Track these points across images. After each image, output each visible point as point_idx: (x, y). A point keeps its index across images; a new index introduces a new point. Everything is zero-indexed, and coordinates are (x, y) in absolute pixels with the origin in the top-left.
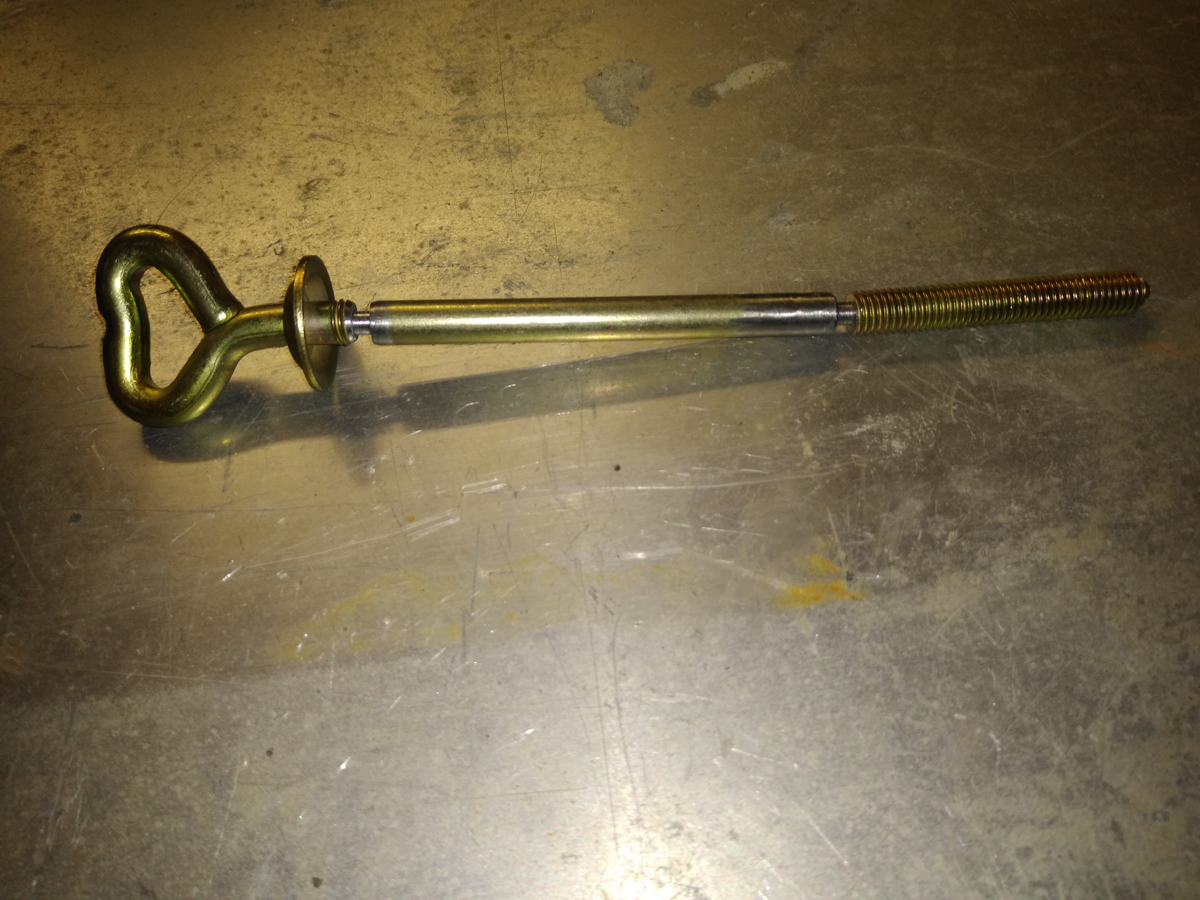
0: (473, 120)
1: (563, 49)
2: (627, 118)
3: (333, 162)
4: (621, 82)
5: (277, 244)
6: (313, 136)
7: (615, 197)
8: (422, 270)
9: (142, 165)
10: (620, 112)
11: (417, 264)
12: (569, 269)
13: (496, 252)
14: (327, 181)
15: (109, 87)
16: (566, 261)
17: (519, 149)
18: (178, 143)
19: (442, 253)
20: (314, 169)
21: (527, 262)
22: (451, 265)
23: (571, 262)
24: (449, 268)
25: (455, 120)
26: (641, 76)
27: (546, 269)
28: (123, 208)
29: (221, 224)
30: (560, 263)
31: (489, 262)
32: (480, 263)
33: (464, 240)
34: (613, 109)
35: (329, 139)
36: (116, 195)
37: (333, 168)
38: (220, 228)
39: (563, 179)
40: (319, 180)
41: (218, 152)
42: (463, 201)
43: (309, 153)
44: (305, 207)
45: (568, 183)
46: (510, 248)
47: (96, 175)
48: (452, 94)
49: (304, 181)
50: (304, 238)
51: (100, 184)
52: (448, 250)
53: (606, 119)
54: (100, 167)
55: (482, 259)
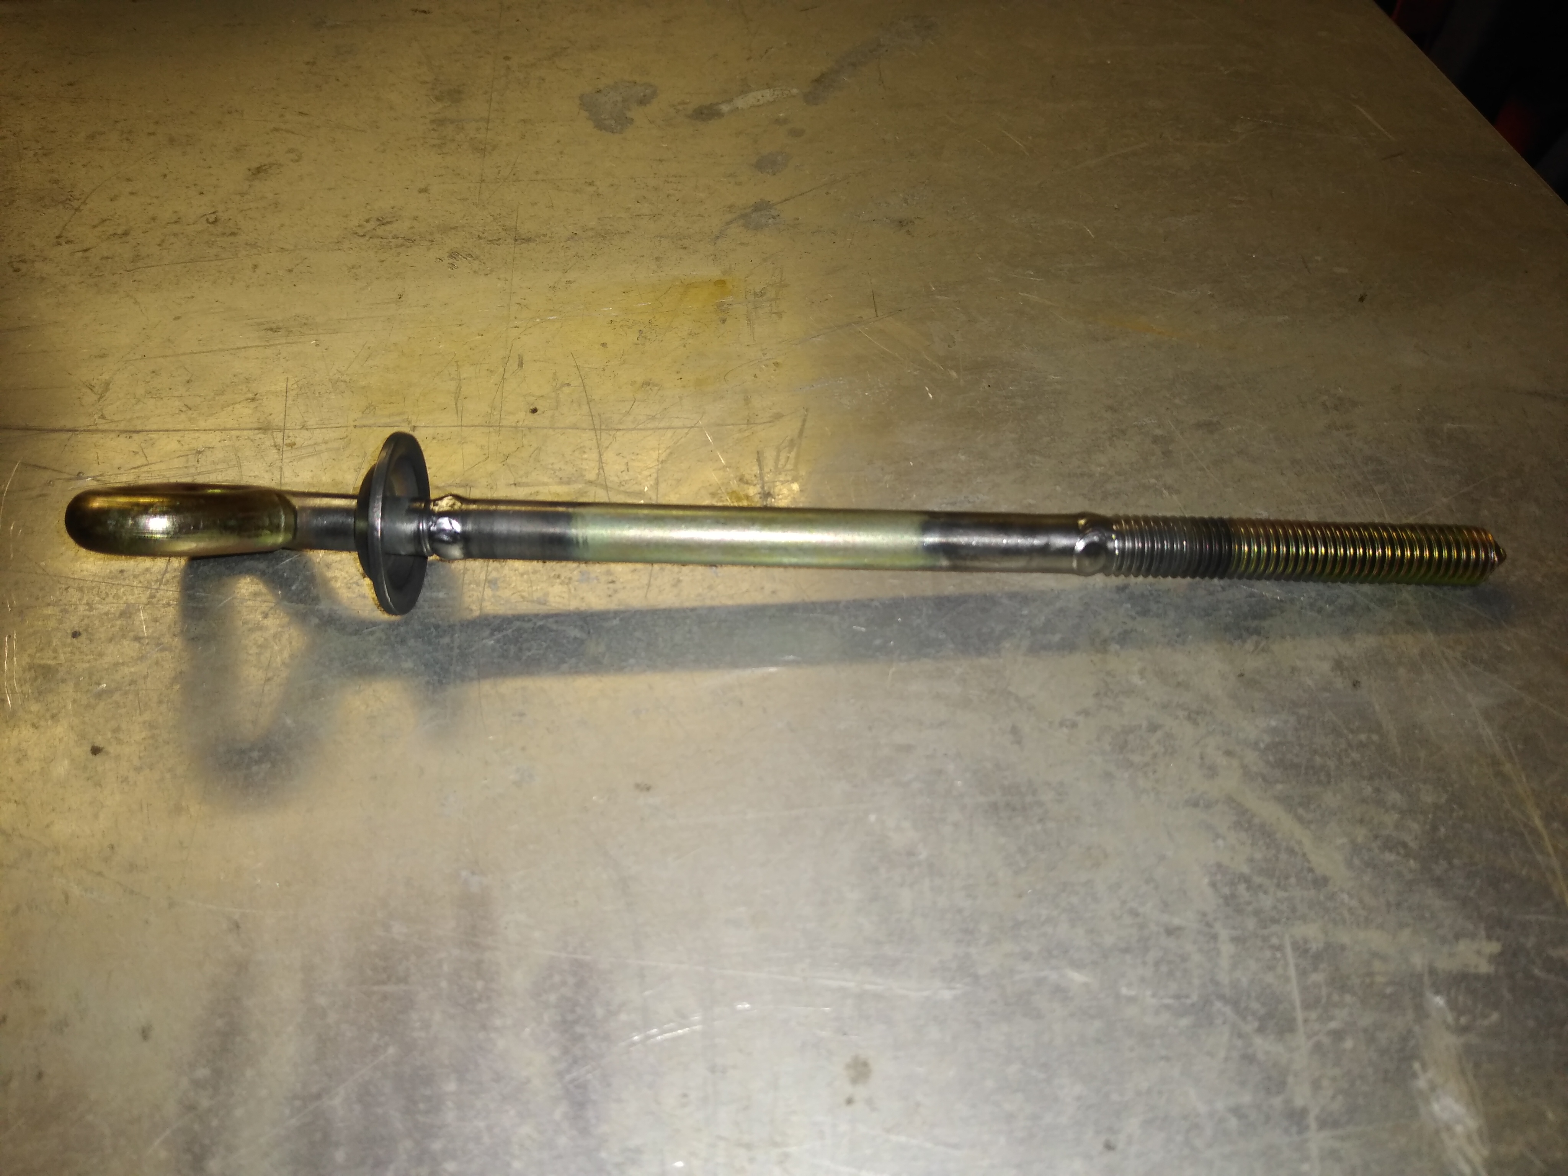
0: (452, 123)
1: (564, 70)
2: (619, 127)
3: (291, 151)
4: (620, 99)
5: (212, 215)
6: (276, 130)
7: (591, 189)
8: (362, 240)
9: (88, 149)
10: (613, 122)
11: (358, 236)
12: (523, 245)
13: (446, 229)
14: (281, 165)
15: (71, 84)
16: (524, 239)
17: (494, 148)
18: (131, 132)
19: (388, 227)
20: (269, 155)
21: (479, 237)
22: (395, 237)
23: (529, 240)
24: (393, 240)
25: (433, 121)
26: (642, 94)
27: (498, 245)
28: (56, 182)
29: (157, 197)
30: (516, 240)
31: (438, 236)
32: (430, 237)
33: (416, 218)
34: (605, 119)
35: (293, 133)
36: (53, 171)
37: (292, 156)
38: (155, 200)
39: (537, 173)
40: (271, 165)
41: (172, 140)
42: (423, 187)
43: (268, 143)
44: (250, 186)
45: (540, 177)
46: (464, 226)
47: (36, 154)
48: (434, 101)
49: (256, 165)
50: (242, 211)
51: (38, 161)
52: (395, 225)
53: (596, 127)
54: (43, 148)
55: (431, 234)
